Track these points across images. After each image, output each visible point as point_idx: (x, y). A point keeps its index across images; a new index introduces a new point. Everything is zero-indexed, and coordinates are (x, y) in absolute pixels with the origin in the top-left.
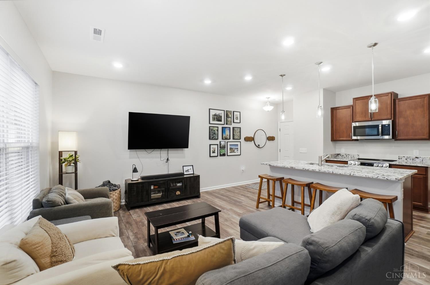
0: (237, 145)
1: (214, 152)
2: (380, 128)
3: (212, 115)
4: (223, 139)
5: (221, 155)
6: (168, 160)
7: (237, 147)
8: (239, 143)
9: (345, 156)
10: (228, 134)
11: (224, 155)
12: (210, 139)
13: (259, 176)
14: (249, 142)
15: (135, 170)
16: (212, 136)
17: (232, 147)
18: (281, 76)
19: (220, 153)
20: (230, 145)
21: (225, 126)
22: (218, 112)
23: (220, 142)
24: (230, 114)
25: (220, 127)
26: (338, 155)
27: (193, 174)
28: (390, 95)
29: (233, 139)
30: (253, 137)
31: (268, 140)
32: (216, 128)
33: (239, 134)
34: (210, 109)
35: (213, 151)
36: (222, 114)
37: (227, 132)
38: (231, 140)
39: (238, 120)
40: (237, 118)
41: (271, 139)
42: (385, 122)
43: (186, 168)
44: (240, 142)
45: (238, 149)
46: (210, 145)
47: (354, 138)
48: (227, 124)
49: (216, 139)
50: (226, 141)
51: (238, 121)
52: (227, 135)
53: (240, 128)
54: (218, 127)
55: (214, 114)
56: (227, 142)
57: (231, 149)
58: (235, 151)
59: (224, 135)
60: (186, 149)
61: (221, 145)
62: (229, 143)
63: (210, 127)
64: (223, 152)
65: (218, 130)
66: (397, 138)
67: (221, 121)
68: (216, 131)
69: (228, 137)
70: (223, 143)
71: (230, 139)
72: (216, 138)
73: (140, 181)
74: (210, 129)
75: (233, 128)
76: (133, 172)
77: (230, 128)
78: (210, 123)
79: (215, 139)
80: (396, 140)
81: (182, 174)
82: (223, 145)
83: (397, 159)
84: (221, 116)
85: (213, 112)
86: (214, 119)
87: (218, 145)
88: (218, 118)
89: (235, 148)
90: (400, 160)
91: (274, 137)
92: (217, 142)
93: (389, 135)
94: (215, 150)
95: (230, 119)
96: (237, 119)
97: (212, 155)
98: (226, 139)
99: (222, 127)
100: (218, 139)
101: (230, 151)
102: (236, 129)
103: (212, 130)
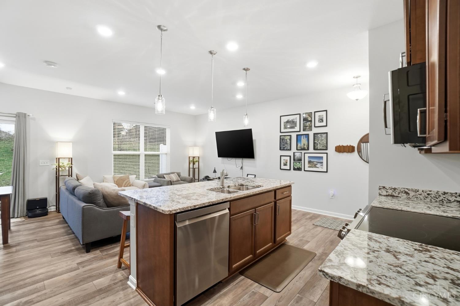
0: (322, 158)
1: (285, 165)
3: (284, 122)
4: (297, 149)
5: (294, 169)
6: (242, 168)
7: (321, 161)
8: (324, 156)
10: (306, 143)
11: (299, 169)
12: (280, 149)
14: (349, 154)
15: (215, 172)
16: (284, 145)
17: (312, 160)
19: (293, 166)
20: (309, 157)
21: (302, 132)
22: (291, 118)
23: (294, 153)
24: (310, 116)
25: (294, 136)
29: (314, 149)
30: (356, 146)
32: (289, 137)
33: (325, 142)
34: (280, 117)
35: (284, 163)
36: (297, 118)
37: (304, 141)
38: (311, 150)
39: (323, 122)
40: (321, 120)
44: (327, 153)
45: (322, 163)
46: (281, 156)
48: (304, 130)
49: (288, 150)
50: (303, 152)
51: (323, 124)
52: (304, 145)
53: (327, 133)
54: (291, 136)
55: (286, 121)
56: (305, 153)
57: (310, 162)
58: (316, 166)
59: (299, 145)
61: (296, 157)
62: (307, 155)
63: (280, 136)
64: (298, 165)
65: (290, 140)
67: (295, 127)
68: (288, 140)
69: (306, 147)
70: (298, 155)
71: (308, 149)
72: (288, 148)
74: (280, 139)
75: (314, 134)
77: (308, 135)
78: (280, 132)
79: (286, 150)
82: (299, 157)
84: (296, 122)
85: (284, 119)
86: (286, 127)
87: (290, 156)
88: (292, 123)
89: (318, 161)
92: (290, 153)
94: (287, 162)
95: (309, 123)
96: (321, 122)
97: (283, 167)
98: (304, 149)
99: (297, 135)
100: (290, 150)
101: (309, 165)
102: (319, 135)
103: (283, 139)
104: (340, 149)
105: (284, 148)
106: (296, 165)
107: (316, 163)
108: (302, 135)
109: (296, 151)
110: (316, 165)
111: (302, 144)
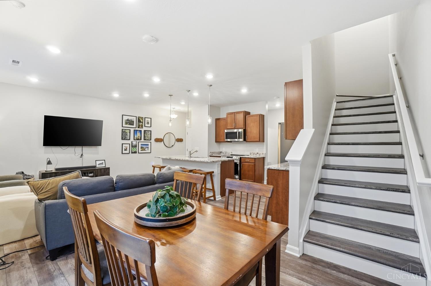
0: (148, 145)
1: (126, 150)
2: (238, 134)
3: (125, 120)
4: (134, 139)
5: (132, 153)
6: (82, 155)
7: (148, 147)
8: (149, 143)
9: (225, 153)
10: (140, 135)
11: (135, 152)
12: (122, 139)
13: (153, 166)
14: (160, 142)
15: (49, 163)
16: (124, 136)
17: (143, 146)
18: (170, 95)
19: (132, 151)
20: (141, 145)
21: (137, 129)
22: (130, 118)
23: (132, 142)
24: (142, 119)
25: (132, 130)
26: (221, 152)
27: (105, 167)
28: (243, 112)
29: (144, 140)
30: (163, 138)
31: (177, 141)
32: (129, 131)
33: (150, 136)
34: (123, 115)
35: (124, 149)
36: (134, 119)
37: (138, 134)
38: (143, 140)
40: (148, 123)
41: (180, 140)
42: (240, 130)
43: (98, 163)
44: (151, 142)
45: (148, 148)
46: (122, 144)
47: (226, 140)
48: (138, 128)
50: (138, 141)
51: (149, 125)
52: (139, 136)
53: (151, 131)
54: (130, 130)
55: (127, 119)
56: (139, 142)
57: (142, 147)
59: (135, 137)
60: (99, 147)
61: (133, 145)
63: (122, 129)
64: (134, 150)
65: (130, 133)
66: (247, 141)
67: (133, 125)
68: (128, 133)
69: (140, 138)
70: (134, 143)
71: (141, 139)
73: (54, 171)
74: (122, 131)
75: (144, 131)
76: (47, 164)
77: (141, 131)
78: (122, 127)
79: (127, 139)
80: (247, 142)
81: (95, 167)
82: (135, 145)
83: (250, 155)
84: (133, 121)
85: (125, 118)
86: (126, 123)
87: (130, 144)
88: (130, 122)
89: (146, 147)
90: (251, 155)
91: (183, 139)
92: (129, 142)
93: (242, 139)
94: (127, 148)
95: (141, 123)
97: (124, 152)
98: (138, 139)
99: (134, 130)
100: (130, 139)
101: (141, 150)
102: (147, 132)
103: (124, 132)
104: (158, 140)
105: (125, 138)
106: (133, 150)
107: (145, 148)
108: (137, 130)
109: (133, 140)
110: (145, 149)
111: (138, 137)
